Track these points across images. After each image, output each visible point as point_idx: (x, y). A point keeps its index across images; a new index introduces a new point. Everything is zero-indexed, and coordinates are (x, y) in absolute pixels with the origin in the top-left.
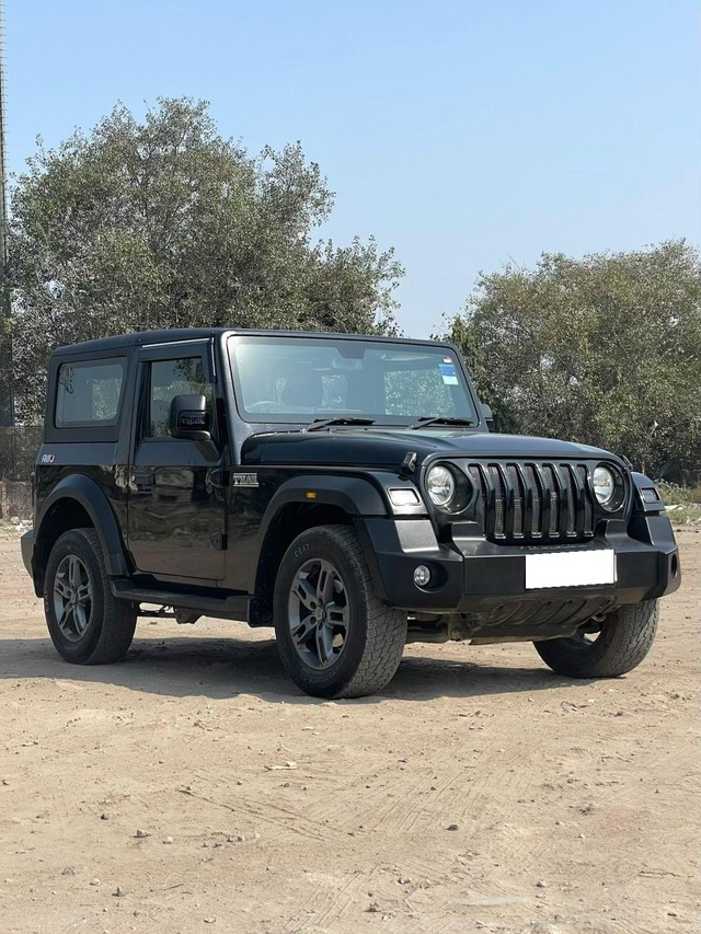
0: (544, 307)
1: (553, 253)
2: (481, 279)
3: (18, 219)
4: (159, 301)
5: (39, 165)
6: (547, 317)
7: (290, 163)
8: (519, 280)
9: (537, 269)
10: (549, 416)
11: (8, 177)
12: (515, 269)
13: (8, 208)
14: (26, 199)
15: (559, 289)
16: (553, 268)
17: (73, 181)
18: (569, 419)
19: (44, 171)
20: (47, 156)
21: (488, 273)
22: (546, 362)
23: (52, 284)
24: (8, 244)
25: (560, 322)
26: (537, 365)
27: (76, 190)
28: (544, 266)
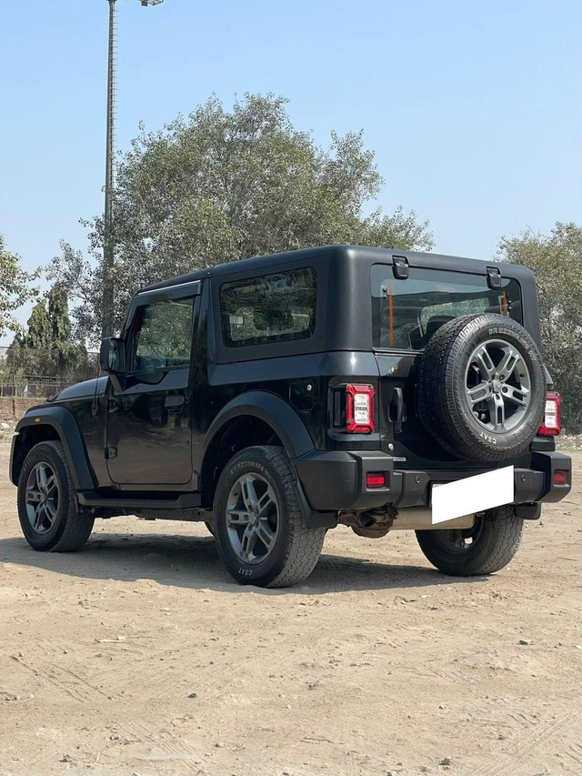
0: (555, 268)
1: (566, 222)
2: (503, 243)
3: (122, 188)
4: (232, 256)
5: (140, 145)
6: (557, 275)
7: (348, 148)
8: (534, 245)
9: (551, 235)
10: (557, 358)
11: (116, 155)
12: (531, 236)
13: (114, 180)
14: (128, 173)
15: (568, 253)
16: (566, 234)
17: (167, 159)
18: (574, 360)
19: (144, 150)
20: (147, 138)
21: (509, 238)
22: (555, 313)
23: (147, 241)
24: (113, 208)
25: (568, 280)
26: (548, 315)
27: (170, 166)
28: (557, 233)
